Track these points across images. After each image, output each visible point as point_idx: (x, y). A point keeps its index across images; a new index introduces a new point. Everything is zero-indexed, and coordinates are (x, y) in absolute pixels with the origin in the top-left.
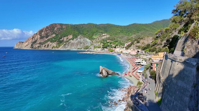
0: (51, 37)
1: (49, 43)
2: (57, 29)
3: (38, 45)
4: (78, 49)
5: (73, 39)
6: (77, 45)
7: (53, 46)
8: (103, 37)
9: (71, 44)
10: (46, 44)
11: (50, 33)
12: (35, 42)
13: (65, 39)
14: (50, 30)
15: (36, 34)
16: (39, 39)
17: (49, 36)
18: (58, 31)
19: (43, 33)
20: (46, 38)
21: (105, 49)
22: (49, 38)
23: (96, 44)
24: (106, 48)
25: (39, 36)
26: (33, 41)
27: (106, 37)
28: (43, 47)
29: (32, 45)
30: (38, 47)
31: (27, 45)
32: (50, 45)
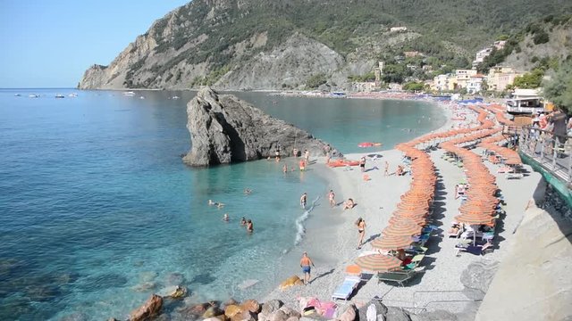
0: (193, 46)
1: (183, 64)
2: (218, 12)
3: (149, 75)
4: (284, 86)
5: (267, 49)
6: (283, 70)
7: (196, 79)
8: (392, 41)
9: (257, 65)
10: (174, 71)
11: (192, 28)
12: (142, 62)
13: (240, 48)
14: (192, 21)
15: (146, 35)
16: (152, 54)
17: (185, 42)
18: (219, 21)
19: (167, 32)
20: (177, 49)
21: (395, 86)
22: (187, 47)
23: (359, 67)
24: (399, 81)
25: (154, 44)
26: (135, 60)
27: (403, 39)
28: (163, 83)
29: (129, 75)
30: (149, 80)
31: (115, 76)
32: (185, 72)
